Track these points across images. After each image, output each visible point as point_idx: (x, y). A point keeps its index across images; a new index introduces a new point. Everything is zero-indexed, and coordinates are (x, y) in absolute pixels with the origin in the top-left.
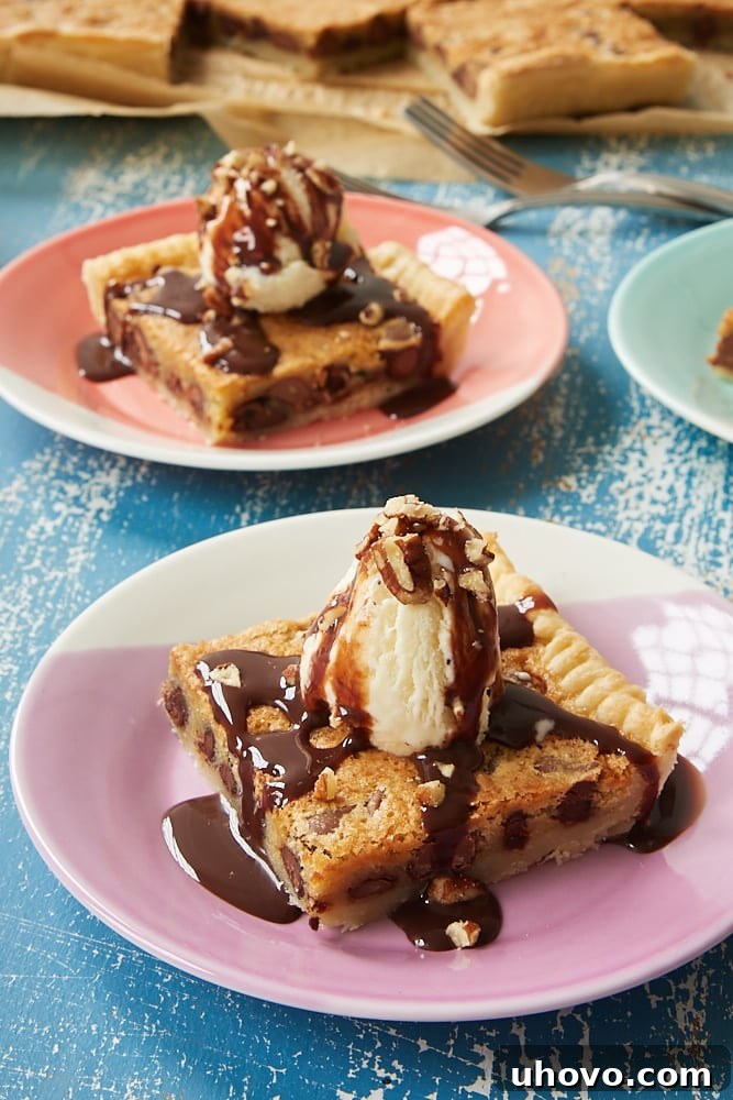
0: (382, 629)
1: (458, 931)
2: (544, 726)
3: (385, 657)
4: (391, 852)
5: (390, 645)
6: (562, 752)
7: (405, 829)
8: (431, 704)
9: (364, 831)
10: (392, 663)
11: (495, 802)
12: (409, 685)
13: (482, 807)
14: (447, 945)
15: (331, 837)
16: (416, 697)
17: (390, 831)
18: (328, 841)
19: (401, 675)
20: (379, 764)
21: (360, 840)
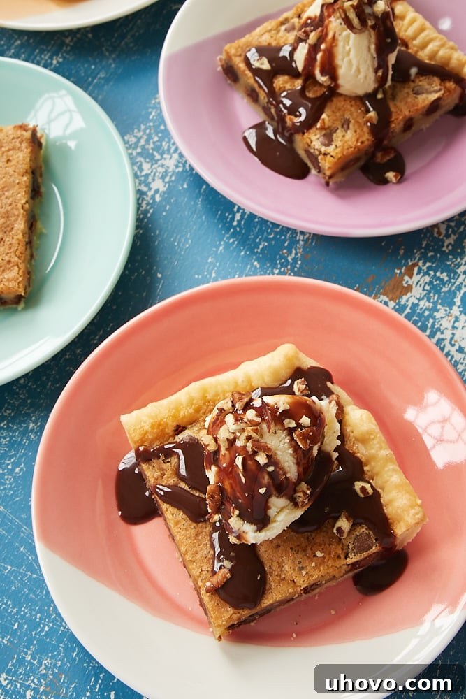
0: (344, 47)
1: (390, 175)
2: (414, 71)
3: (346, 60)
4: (359, 149)
5: (348, 53)
6: (423, 82)
7: (364, 139)
8: (368, 78)
9: (346, 142)
10: (350, 62)
11: (401, 117)
12: (358, 70)
13: (395, 121)
14: (385, 182)
15: (332, 147)
16: (362, 76)
17: (357, 141)
18: (331, 149)
19: (354, 68)
20: (343, 103)
21: (346, 147)
